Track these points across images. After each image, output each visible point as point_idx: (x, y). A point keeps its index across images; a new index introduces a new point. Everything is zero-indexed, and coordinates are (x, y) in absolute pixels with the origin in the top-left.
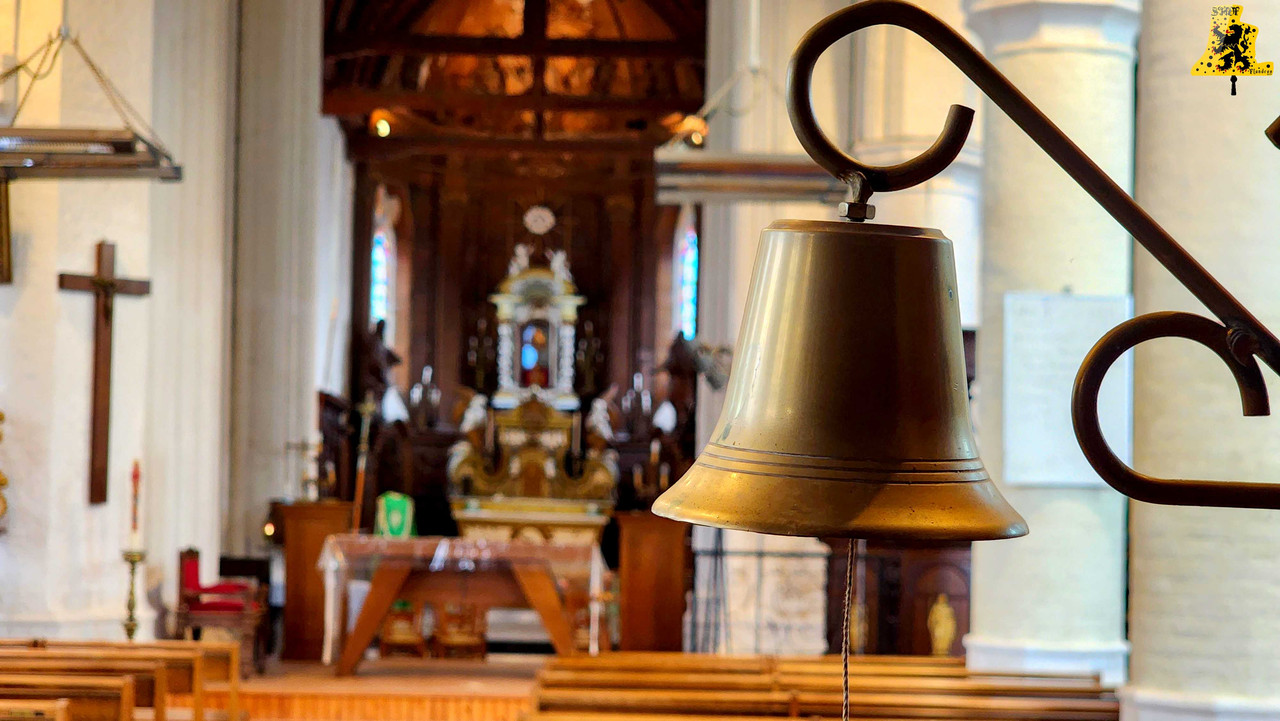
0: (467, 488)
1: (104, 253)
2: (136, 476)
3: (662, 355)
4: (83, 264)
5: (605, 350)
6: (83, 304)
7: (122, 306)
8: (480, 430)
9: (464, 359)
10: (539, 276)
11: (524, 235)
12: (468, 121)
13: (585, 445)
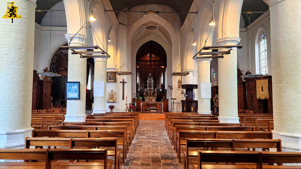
0: (145, 96)
1: (123, 80)
2: (126, 98)
3: (160, 85)
4: (122, 81)
5: (156, 85)
6: (122, 84)
7: (125, 84)
8: (146, 91)
9: (144, 86)
10: (150, 79)
11: (149, 76)
12: (144, 67)
13: (154, 92)
